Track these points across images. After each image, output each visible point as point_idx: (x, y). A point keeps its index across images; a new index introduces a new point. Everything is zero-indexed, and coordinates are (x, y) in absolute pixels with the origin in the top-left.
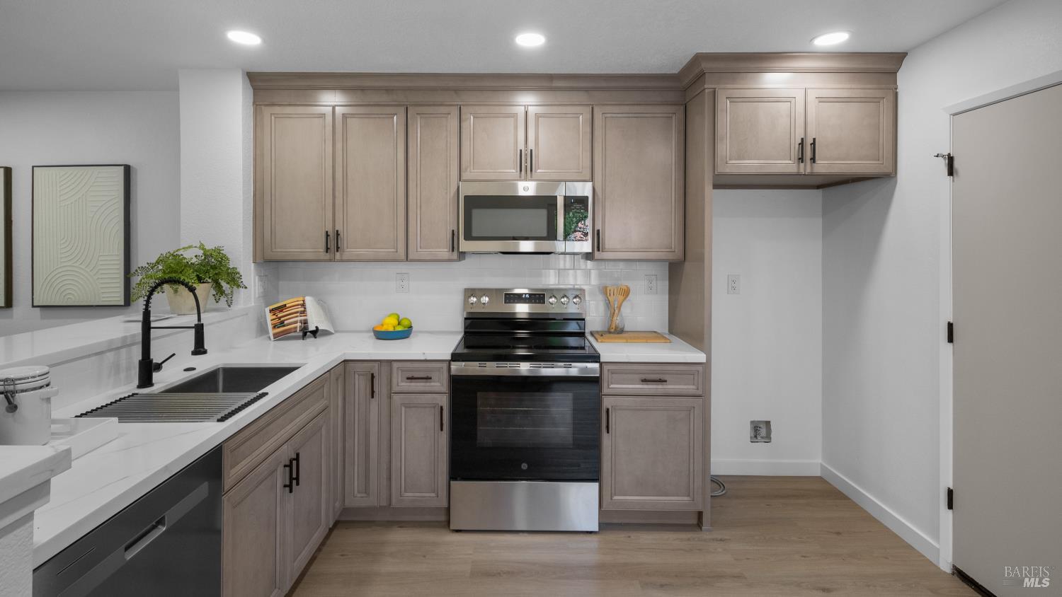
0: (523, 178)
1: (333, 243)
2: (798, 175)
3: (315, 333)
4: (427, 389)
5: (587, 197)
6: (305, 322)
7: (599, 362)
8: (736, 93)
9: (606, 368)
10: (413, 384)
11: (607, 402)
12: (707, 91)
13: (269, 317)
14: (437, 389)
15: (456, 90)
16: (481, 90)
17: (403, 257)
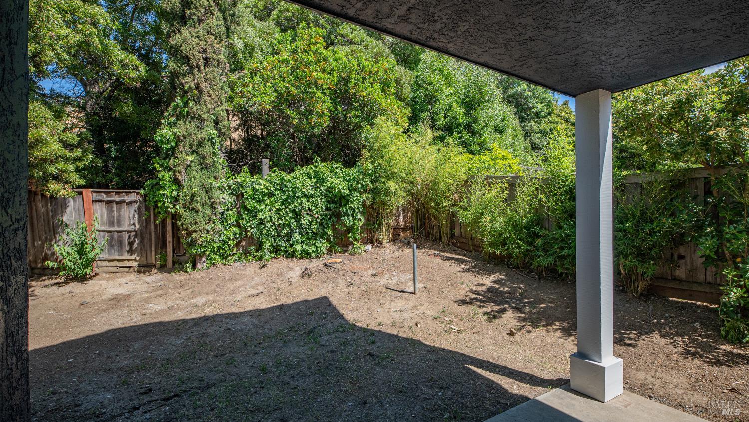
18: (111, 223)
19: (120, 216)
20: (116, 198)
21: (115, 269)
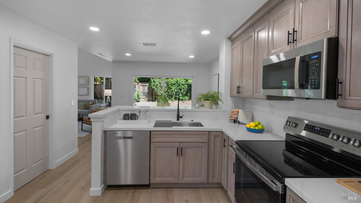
3: (239, 123)
5: (321, 52)
6: (237, 118)
13: (231, 114)
17: (252, 97)
18: (143, 90)
19: (145, 89)
20: (144, 85)
21: (144, 100)
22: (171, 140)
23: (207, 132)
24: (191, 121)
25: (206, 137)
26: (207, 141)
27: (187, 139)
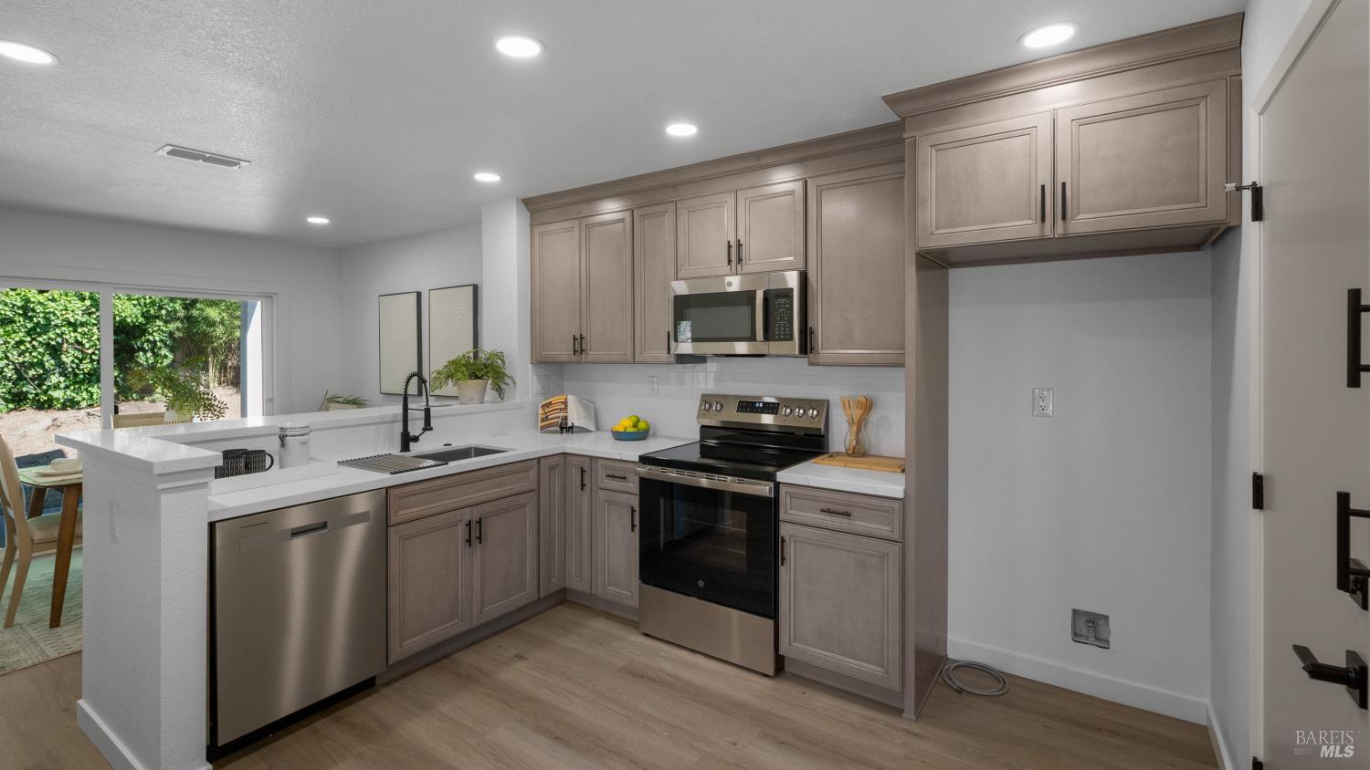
0: (733, 271)
1: (579, 346)
2: (1043, 239)
3: (570, 429)
4: (623, 489)
5: (792, 289)
6: (566, 418)
7: (775, 481)
8: (944, 137)
9: (783, 490)
10: (613, 482)
11: (785, 530)
12: (907, 141)
13: (541, 411)
14: (630, 490)
15: (675, 186)
16: (695, 181)
17: (631, 359)
22: (448, 503)
23: (535, 462)
24: (445, 445)
25: (532, 474)
26: (534, 486)
27: (488, 492)
